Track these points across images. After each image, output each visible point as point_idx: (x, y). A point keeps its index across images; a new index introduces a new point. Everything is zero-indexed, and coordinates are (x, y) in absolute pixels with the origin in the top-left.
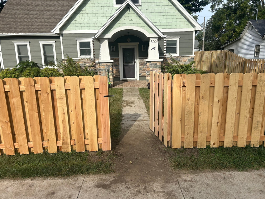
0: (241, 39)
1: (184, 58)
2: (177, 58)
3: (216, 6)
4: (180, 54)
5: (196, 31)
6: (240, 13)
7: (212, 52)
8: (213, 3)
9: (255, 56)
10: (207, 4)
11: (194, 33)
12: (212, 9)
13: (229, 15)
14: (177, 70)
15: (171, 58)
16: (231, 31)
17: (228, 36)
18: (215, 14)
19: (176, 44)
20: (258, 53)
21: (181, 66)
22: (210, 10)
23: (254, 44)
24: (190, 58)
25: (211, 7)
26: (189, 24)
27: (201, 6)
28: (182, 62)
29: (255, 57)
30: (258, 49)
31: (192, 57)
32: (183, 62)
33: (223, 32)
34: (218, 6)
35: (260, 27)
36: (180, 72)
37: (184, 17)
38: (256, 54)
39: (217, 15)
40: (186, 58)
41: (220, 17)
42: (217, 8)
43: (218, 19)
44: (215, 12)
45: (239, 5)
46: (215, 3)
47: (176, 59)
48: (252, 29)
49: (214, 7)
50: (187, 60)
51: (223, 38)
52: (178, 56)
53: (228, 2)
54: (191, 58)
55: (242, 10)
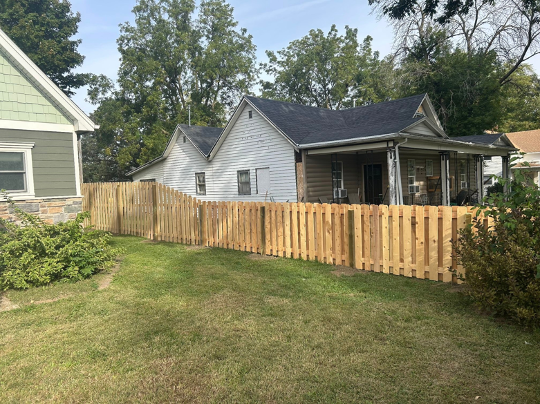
0: (166, 159)
1: (53, 204)
2: (29, 204)
3: (100, 93)
4: (38, 192)
5: (79, 133)
6: (148, 112)
7: (119, 186)
8: (93, 87)
9: (199, 192)
10: (83, 85)
11: (75, 136)
12: (93, 99)
13: (127, 114)
14: (38, 242)
15: (7, 204)
16: (136, 144)
17: (132, 152)
18: (99, 108)
19: (20, 164)
20: (202, 186)
21: (50, 230)
22: (88, 99)
23: (193, 170)
24: (69, 202)
25: (89, 94)
26: (58, 113)
27: (68, 87)
28: (46, 215)
29: (198, 194)
30: (201, 179)
31: (77, 200)
32: (48, 215)
33: (118, 145)
34: (103, 94)
35: (199, 139)
36: (47, 248)
37: (41, 93)
38: (198, 189)
39: (103, 111)
40: (58, 203)
41: (110, 114)
42: (103, 96)
43: (107, 119)
44: (98, 105)
45: (144, 98)
46: (97, 86)
47: (24, 207)
48: (185, 141)
49: (96, 95)
50: (63, 209)
51: (122, 157)
52: (33, 197)
53: (122, 89)
54: (75, 203)
55: (151, 108)
